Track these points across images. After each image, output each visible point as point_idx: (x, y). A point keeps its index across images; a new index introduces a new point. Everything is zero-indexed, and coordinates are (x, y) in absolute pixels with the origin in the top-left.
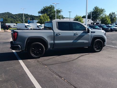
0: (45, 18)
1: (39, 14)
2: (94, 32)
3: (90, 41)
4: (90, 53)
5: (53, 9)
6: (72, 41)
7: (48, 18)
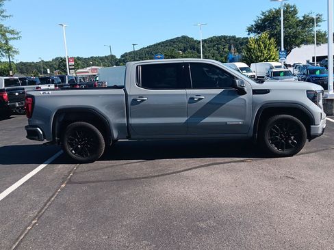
0: (262, 45)
1: (249, 34)
2: (266, 91)
3: (251, 119)
4: (249, 159)
5: (292, 17)
6: (183, 120)
7: (270, 44)
